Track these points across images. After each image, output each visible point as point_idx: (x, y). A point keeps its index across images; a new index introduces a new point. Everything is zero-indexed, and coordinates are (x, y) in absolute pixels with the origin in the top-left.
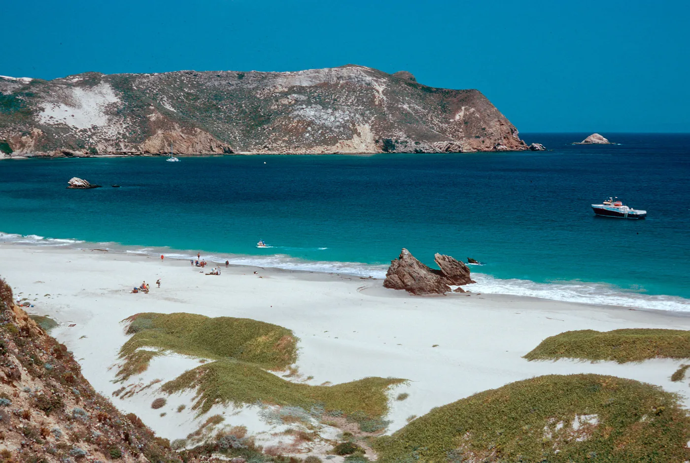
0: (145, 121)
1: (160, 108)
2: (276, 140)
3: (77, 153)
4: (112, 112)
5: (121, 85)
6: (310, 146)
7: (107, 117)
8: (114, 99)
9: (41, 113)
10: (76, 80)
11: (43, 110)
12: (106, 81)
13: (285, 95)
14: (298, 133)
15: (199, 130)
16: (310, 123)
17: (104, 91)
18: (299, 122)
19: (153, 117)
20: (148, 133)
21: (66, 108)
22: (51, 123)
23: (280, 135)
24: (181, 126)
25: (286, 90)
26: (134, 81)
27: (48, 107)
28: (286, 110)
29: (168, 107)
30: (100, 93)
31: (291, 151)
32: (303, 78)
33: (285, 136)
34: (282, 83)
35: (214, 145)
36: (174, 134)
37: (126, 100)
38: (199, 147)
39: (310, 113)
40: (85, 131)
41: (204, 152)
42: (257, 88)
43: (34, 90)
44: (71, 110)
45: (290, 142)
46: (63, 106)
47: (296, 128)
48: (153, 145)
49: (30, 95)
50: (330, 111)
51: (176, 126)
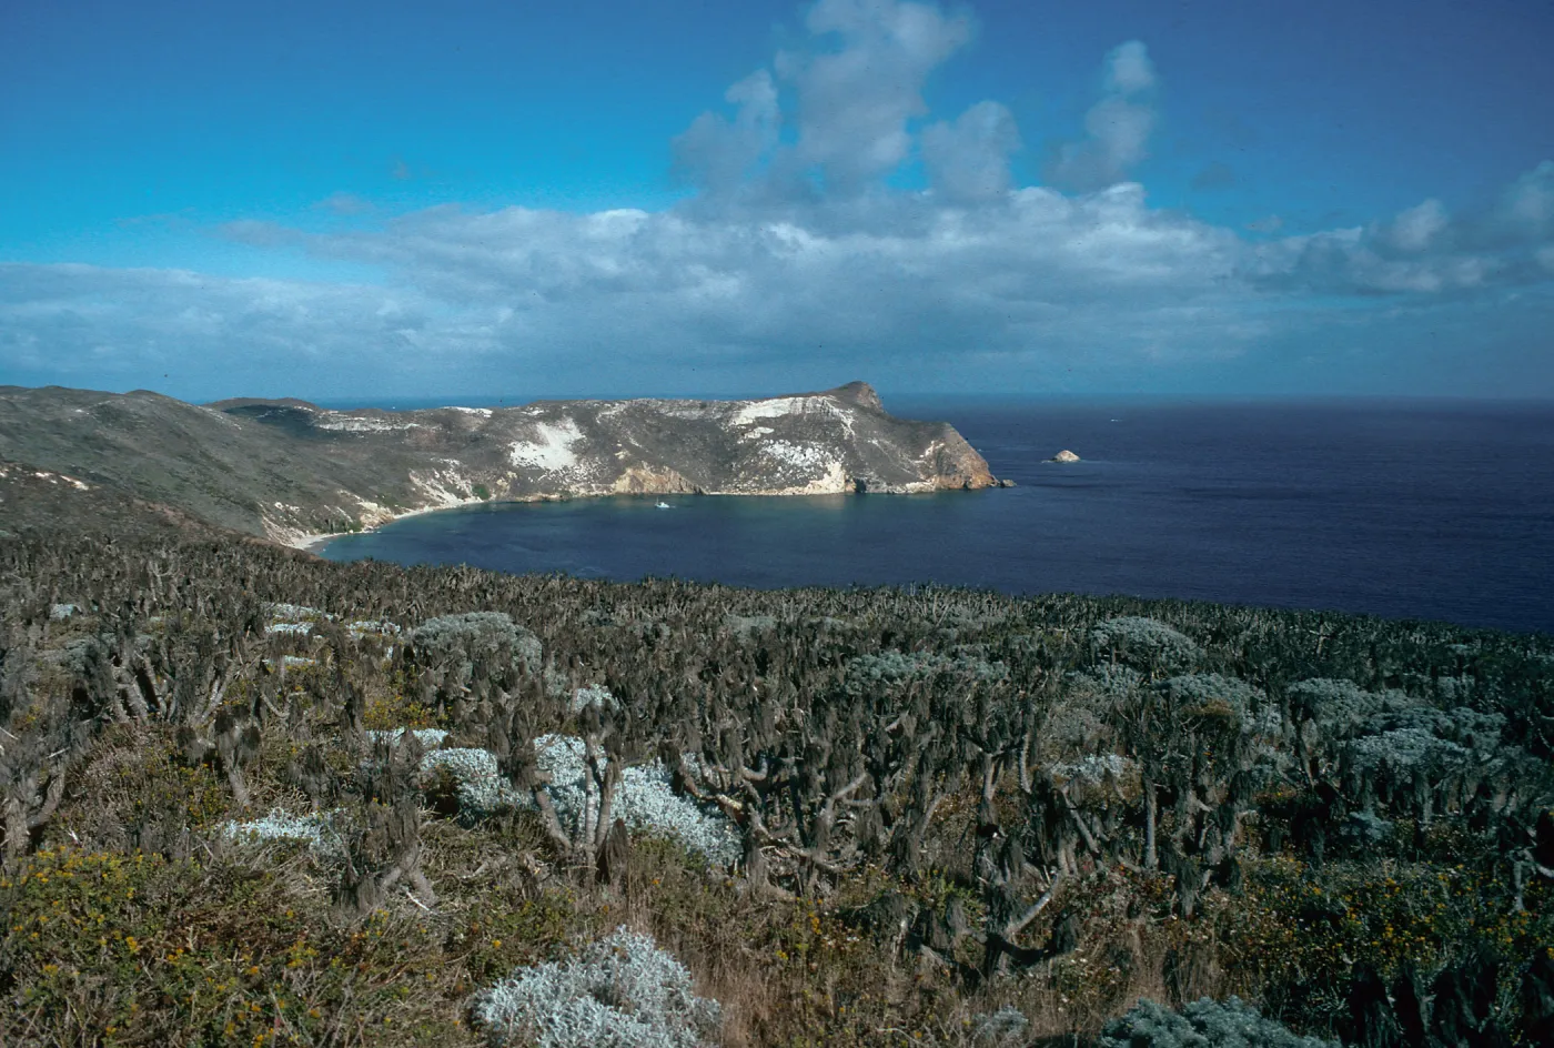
0: (614, 460)
1: (627, 445)
2: (745, 480)
3: (553, 496)
4: (579, 449)
5: (584, 419)
6: (781, 487)
7: (576, 456)
8: (579, 436)
9: (512, 454)
10: (536, 412)
11: (513, 450)
12: (569, 415)
13: (751, 427)
14: (770, 472)
15: (667, 469)
16: (782, 462)
17: (568, 426)
18: (768, 460)
19: (621, 455)
20: (618, 472)
21: (535, 447)
22: (523, 465)
23: (750, 474)
24: (650, 464)
25: (751, 422)
26: (597, 414)
27: (518, 446)
28: (753, 447)
29: (633, 442)
30: (565, 428)
31: (763, 493)
32: (771, 409)
33: (754, 476)
34: (748, 414)
35: (684, 485)
36: (643, 473)
37: (594, 437)
38: (669, 486)
39: (778, 449)
40: (556, 472)
41: (673, 491)
42: (720, 420)
43: (499, 426)
44: (540, 450)
45: (761, 482)
46: (531, 444)
47: (765, 467)
48: (622, 485)
49: (497, 433)
50: (799, 448)
51: (645, 464)
